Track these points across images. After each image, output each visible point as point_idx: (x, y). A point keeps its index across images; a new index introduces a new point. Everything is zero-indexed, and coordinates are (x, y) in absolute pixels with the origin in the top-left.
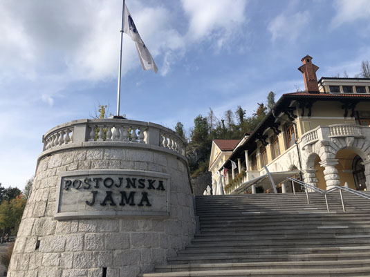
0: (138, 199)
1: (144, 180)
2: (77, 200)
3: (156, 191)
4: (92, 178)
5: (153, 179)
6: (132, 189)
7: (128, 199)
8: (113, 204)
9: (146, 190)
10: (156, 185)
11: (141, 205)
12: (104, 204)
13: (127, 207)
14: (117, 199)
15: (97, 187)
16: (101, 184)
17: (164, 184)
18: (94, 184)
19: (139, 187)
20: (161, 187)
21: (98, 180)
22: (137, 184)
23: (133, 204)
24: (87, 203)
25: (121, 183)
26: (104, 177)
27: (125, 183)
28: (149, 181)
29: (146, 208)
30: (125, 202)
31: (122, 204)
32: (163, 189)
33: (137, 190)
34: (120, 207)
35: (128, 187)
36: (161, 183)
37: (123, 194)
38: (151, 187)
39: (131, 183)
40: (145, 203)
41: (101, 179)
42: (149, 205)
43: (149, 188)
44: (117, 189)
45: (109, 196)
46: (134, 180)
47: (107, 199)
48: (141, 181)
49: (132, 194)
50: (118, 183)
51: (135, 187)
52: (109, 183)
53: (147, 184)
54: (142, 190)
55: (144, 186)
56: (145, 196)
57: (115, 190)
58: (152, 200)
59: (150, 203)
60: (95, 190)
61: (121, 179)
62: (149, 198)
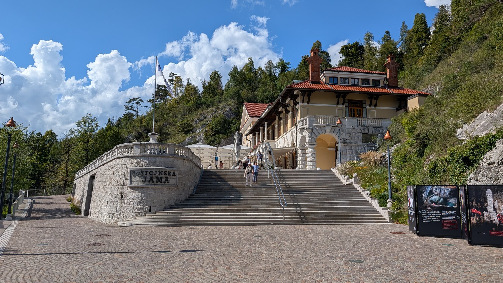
0: (163, 180)
1: (166, 172)
2: (138, 180)
3: (172, 176)
4: (144, 171)
5: (170, 171)
6: (161, 176)
7: (159, 180)
8: (153, 182)
9: (167, 176)
10: (172, 174)
11: (165, 182)
12: (149, 182)
13: (159, 183)
14: (155, 180)
15: (146, 174)
16: (148, 173)
17: (176, 173)
18: (145, 173)
19: (164, 175)
20: (174, 174)
21: (146, 172)
22: (163, 173)
23: (161, 182)
24: (142, 181)
25: (156, 173)
26: (149, 171)
27: (158, 174)
28: (169, 172)
29: (167, 183)
30: (158, 181)
31: (157, 182)
32: (175, 175)
33: (163, 176)
34: (156, 183)
35: (159, 175)
36: (174, 173)
37: (157, 178)
38: (169, 174)
39: (160, 173)
40: (166, 181)
41: (148, 172)
42: (168, 182)
43: (169, 175)
44: (155, 176)
45: (151, 179)
46: (162, 172)
47: (150, 180)
48: (165, 172)
49: (161, 178)
50: (155, 173)
51: (162, 175)
52: (151, 173)
53: (167, 173)
54: (165, 176)
55: (166, 174)
56: (167, 179)
57: (154, 176)
58: (170, 180)
59: (169, 181)
60: (146, 176)
61: (156, 172)
62: (168, 179)
